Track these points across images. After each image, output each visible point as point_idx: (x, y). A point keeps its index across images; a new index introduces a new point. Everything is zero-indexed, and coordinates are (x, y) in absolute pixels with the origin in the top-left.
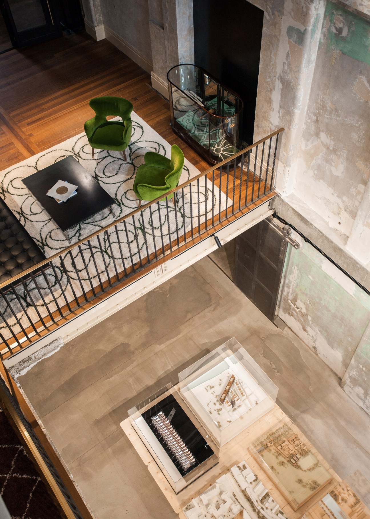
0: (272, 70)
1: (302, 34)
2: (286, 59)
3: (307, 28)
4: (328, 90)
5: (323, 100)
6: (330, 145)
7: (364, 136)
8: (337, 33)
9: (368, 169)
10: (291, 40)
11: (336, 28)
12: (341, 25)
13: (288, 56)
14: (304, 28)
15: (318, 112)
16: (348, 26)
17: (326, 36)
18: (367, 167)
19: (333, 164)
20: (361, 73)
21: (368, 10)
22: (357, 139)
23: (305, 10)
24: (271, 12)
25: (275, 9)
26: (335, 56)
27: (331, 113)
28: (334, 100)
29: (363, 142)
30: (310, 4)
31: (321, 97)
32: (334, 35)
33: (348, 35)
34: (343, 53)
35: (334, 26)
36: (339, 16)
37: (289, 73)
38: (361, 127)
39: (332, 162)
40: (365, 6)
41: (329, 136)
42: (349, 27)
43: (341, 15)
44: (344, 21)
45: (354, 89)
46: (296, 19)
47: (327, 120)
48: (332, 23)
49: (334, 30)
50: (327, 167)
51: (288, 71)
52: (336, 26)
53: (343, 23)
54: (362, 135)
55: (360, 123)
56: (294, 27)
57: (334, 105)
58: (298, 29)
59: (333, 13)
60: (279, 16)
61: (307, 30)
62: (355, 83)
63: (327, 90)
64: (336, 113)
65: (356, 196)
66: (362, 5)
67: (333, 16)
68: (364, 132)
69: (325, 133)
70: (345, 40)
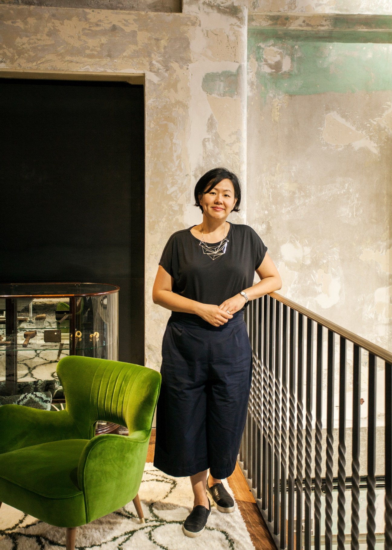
0: (179, 166)
1: (235, 75)
2: (208, 131)
3: (242, 63)
4: (278, 164)
5: (272, 187)
6: (304, 257)
7: (360, 202)
8: (274, 71)
9: (382, 252)
10: (213, 95)
11: (270, 66)
12: (278, 58)
13: (211, 124)
14: (237, 65)
15: (266, 212)
16: (289, 55)
17: (255, 84)
18: (380, 251)
19: (319, 289)
20: (328, 109)
21: (330, 8)
22: (350, 214)
23: (232, 38)
24: (162, 67)
25: (172, 60)
26: (278, 106)
27: (292, 200)
28: (293, 174)
29: (361, 211)
30: (241, 27)
31: (267, 184)
32: (269, 77)
33: (291, 67)
34: (291, 96)
35: (266, 64)
36: (272, 48)
37: (218, 154)
38: (351, 191)
39: (316, 287)
40: (325, 4)
41: (298, 243)
42: (292, 55)
43: (274, 45)
44: (281, 51)
45: (322, 138)
46: (218, 59)
47: (288, 216)
48: (261, 61)
49: (267, 70)
50: (308, 303)
51: (217, 150)
52: (270, 62)
53: (280, 54)
54: (356, 201)
55: (347, 185)
56: (215, 71)
57: (296, 182)
58: (226, 72)
59: (259, 48)
60: (181, 67)
61: (242, 67)
62: (322, 129)
63: (276, 164)
64: (303, 194)
65: (377, 319)
66: (320, 5)
67: (261, 50)
68: (357, 196)
69: (291, 242)
70: (290, 75)
